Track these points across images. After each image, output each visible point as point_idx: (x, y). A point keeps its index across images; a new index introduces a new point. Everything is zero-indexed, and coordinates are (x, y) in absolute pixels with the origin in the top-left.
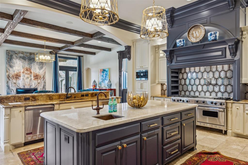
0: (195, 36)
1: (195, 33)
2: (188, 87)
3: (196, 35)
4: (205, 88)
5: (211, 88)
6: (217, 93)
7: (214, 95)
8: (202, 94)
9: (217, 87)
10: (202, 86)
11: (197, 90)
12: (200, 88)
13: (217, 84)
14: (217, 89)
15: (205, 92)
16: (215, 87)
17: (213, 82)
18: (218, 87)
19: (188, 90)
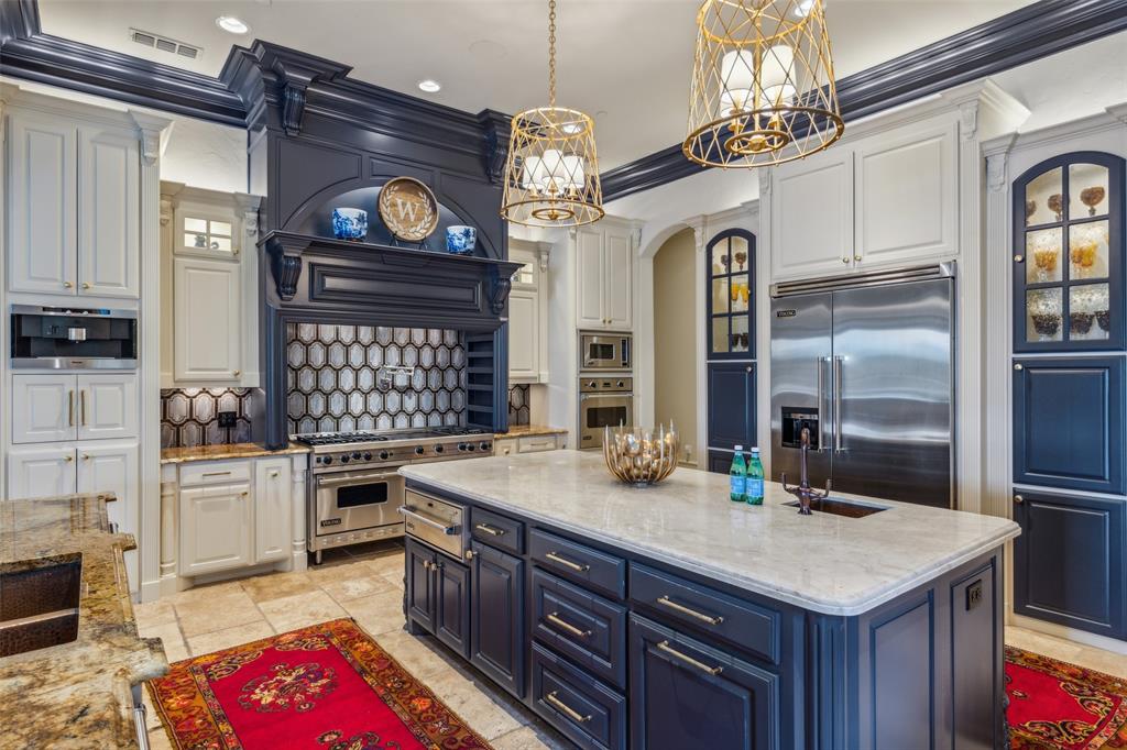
0: (402, 216)
1: (404, 204)
2: (312, 403)
3: (407, 214)
4: (375, 401)
5: (393, 400)
6: (410, 416)
7: (402, 423)
8: (367, 421)
9: (410, 398)
10: (366, 394)
11: (347, 412)
12: (357, 403)
13: (410, 388)
14: (410, 404)
15: (375, 417)
16: (406, 398)
17: (401, 381)
18: (414, 398)
19: (310, 415)
